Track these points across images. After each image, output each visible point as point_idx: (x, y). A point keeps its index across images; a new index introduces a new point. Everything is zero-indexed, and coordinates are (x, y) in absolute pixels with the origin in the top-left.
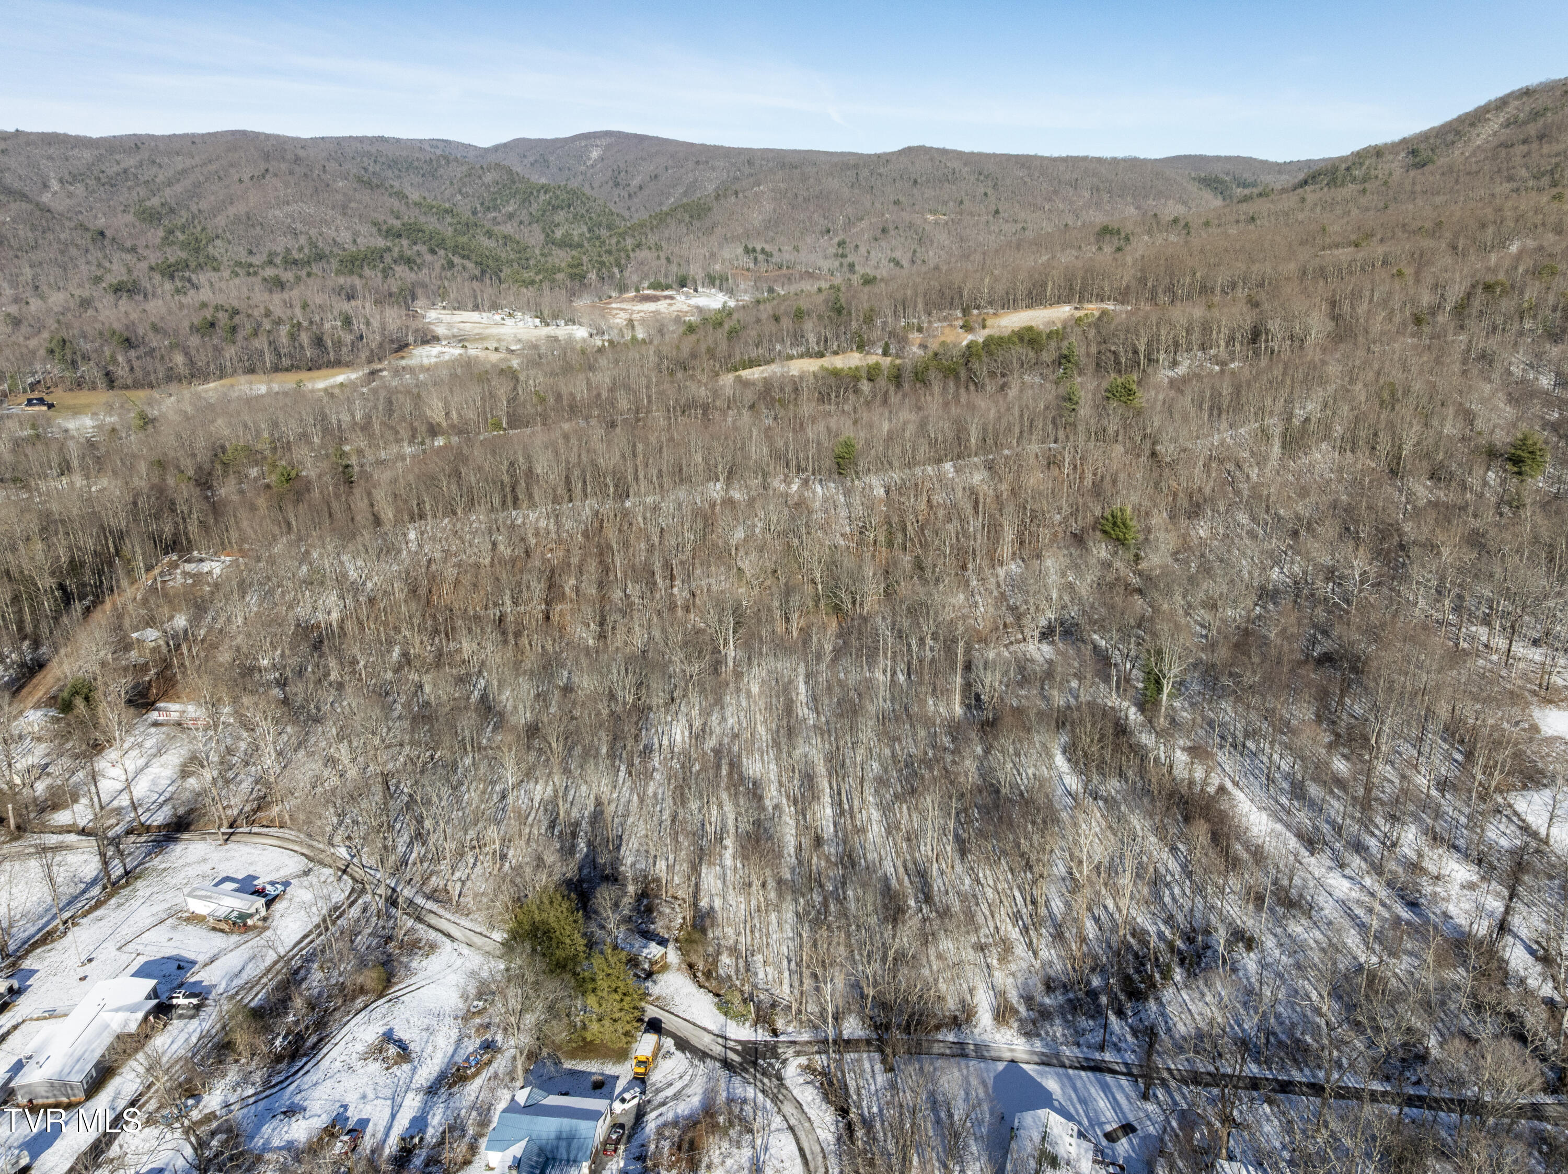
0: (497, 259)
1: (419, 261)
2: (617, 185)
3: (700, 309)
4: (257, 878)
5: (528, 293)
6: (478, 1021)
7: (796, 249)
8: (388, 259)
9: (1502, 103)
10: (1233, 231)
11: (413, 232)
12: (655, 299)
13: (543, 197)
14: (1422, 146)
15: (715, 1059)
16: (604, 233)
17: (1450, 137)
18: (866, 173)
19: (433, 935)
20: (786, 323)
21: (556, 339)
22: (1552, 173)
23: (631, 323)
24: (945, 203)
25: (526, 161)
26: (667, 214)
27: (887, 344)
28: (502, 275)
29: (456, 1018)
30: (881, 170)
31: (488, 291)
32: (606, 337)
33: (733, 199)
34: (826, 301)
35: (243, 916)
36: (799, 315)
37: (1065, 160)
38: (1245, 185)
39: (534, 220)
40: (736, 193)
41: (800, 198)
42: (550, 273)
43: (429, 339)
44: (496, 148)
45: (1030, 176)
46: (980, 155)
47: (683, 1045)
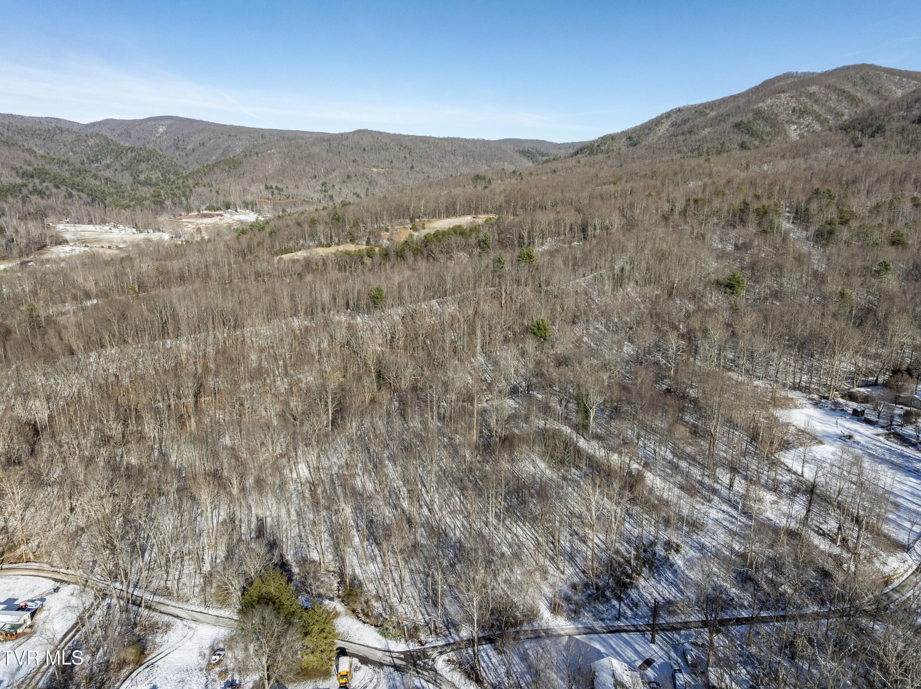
0: (103, 192)
1: (47, 193)
2: (177, 148)
3: (241, 222)
4: (17, 599)
5: (126, 213)
6: (217, 669)
7: (297, 187)
8: (25, 191)
9: (668, 115)
10: (544, 177)
11: (42, 174)
12: (211, 216)
13: (130, 155)
14: (634, 135)
15: (389, 666)
16: (173, 177)
17: (647, 131)
18: (334, 144)
19: (166, 618)
20: (306, 227)
21: (149, 240)
22: (698, 149)
23: (199, 230)
24: (382, 162)
25: (114, 133)
26: (214, 166)
27: (369, 239)
28: (107, 202)
29: (201, 670)
30: (344, 142)
31: (98, 212)
32: (182, 238)
33: (255, 157)
34: (329, 214)
35: (15, 627)
36: (313, 222)
37: (447, 139)
38: (543, 155)
39: (125, 168)
40: (257, 154)
41: (297, 158)
42: (140, 201)
43: (60, 241)
44: (93, 125)
45: (429, 148)
46: (400, 135)
47: (365, 661)
